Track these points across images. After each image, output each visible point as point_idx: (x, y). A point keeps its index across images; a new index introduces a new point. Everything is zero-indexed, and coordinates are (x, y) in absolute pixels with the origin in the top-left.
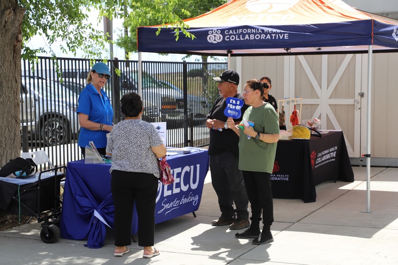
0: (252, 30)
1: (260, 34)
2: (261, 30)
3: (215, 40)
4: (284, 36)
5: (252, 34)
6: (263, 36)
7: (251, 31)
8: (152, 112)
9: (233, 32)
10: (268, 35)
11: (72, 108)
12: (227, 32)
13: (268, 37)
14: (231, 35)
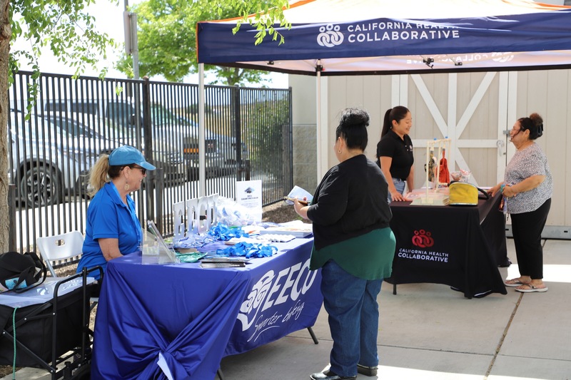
0: (395, 23)
1: (409, 30)
2: (411, 24)
3: (330, 42)
4: (451, 33)
5: (394, 30)
6: (414, 35)
7: (393, 26)
8: (173, 158)
9: (362, 29)
10: (424, 32)
11: (65, 154)
12: (351, 29)
13: (424, 35)
14: (358, 32)
